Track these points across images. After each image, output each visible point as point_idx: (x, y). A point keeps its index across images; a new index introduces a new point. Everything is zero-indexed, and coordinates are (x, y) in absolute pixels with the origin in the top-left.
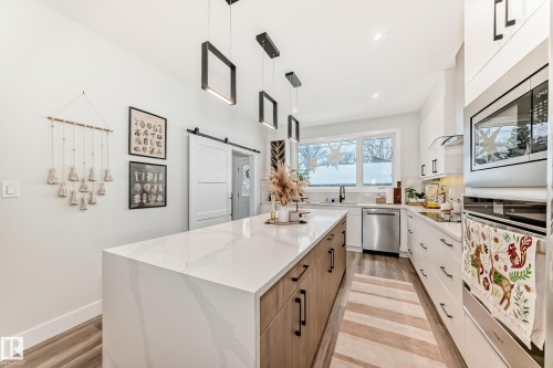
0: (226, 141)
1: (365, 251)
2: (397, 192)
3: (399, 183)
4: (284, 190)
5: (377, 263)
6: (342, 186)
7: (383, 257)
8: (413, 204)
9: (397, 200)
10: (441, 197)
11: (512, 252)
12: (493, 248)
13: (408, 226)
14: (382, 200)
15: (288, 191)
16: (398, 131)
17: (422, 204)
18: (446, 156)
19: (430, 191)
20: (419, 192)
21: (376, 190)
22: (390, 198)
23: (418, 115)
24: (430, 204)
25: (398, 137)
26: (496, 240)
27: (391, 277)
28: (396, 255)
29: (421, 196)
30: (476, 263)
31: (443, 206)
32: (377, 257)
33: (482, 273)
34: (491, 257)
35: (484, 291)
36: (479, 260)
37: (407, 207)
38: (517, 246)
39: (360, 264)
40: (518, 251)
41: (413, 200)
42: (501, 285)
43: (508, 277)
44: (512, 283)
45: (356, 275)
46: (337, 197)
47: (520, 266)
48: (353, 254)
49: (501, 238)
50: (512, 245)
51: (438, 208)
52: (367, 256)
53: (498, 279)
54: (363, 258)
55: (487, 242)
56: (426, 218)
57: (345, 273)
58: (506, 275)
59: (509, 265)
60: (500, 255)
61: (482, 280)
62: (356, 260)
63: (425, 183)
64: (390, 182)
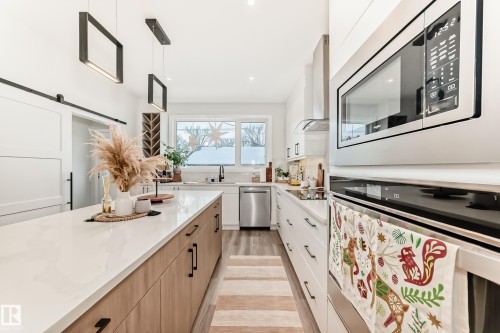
0: (59, 99)
1: (242, 229)
2: (269, 171)
3: (270, 164)
4: (120, 170)
5: (252, 238)
6: (222, 167)
7: (257, 232)
8: (281, 182)
9: (269, 179)
10: (300, 176)
11: (407, 258)
12: (375, 246)
13: (277, 202)
14: (256, 179)
15: (126, 170)
16: (270, 117)
17: (287, 182)
18: (306, 141)
19: (293, 170)
20: (285, 171)
21: (252, 170)
22: (263, 178)
23: (284, 105)
24: (294, 181)
25: (270, 121)
26: (381, 238)
27: (263, 254)
28: (267, 229)
29: (286, 175)
30: (349, 259)
31: (303, 184)
32: (253, 232)
33: (356, 273)
34: (370, 256)
35: (359, 297)
36: (353, 257)
37: (276, 185)
38: (418, 252)
39: (237, 243)
40: (418, 260)
41: (281, 179)
42: (387, 300)
43: (399, 292)
44: (405, 302)
45: (232, 257)
46: (217, 177)
47: (420, 282)
48: (231, 232)
49: (388, 236)
50: (408, 249)
51: (299, 185)
52: (244, 232)
53: (383, 291)
54: (240, 235)
55: (365, 237)
56: (290, 194)
57: (220, 258)
58: (396, 288)
59: (402, 276)
60: (385, 258)
61: (356, 283)
62: (233, 239)
63: (290, 163)
64: (263, 162)
